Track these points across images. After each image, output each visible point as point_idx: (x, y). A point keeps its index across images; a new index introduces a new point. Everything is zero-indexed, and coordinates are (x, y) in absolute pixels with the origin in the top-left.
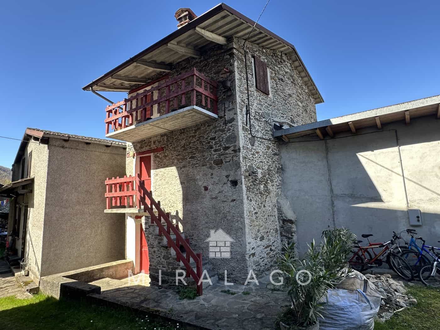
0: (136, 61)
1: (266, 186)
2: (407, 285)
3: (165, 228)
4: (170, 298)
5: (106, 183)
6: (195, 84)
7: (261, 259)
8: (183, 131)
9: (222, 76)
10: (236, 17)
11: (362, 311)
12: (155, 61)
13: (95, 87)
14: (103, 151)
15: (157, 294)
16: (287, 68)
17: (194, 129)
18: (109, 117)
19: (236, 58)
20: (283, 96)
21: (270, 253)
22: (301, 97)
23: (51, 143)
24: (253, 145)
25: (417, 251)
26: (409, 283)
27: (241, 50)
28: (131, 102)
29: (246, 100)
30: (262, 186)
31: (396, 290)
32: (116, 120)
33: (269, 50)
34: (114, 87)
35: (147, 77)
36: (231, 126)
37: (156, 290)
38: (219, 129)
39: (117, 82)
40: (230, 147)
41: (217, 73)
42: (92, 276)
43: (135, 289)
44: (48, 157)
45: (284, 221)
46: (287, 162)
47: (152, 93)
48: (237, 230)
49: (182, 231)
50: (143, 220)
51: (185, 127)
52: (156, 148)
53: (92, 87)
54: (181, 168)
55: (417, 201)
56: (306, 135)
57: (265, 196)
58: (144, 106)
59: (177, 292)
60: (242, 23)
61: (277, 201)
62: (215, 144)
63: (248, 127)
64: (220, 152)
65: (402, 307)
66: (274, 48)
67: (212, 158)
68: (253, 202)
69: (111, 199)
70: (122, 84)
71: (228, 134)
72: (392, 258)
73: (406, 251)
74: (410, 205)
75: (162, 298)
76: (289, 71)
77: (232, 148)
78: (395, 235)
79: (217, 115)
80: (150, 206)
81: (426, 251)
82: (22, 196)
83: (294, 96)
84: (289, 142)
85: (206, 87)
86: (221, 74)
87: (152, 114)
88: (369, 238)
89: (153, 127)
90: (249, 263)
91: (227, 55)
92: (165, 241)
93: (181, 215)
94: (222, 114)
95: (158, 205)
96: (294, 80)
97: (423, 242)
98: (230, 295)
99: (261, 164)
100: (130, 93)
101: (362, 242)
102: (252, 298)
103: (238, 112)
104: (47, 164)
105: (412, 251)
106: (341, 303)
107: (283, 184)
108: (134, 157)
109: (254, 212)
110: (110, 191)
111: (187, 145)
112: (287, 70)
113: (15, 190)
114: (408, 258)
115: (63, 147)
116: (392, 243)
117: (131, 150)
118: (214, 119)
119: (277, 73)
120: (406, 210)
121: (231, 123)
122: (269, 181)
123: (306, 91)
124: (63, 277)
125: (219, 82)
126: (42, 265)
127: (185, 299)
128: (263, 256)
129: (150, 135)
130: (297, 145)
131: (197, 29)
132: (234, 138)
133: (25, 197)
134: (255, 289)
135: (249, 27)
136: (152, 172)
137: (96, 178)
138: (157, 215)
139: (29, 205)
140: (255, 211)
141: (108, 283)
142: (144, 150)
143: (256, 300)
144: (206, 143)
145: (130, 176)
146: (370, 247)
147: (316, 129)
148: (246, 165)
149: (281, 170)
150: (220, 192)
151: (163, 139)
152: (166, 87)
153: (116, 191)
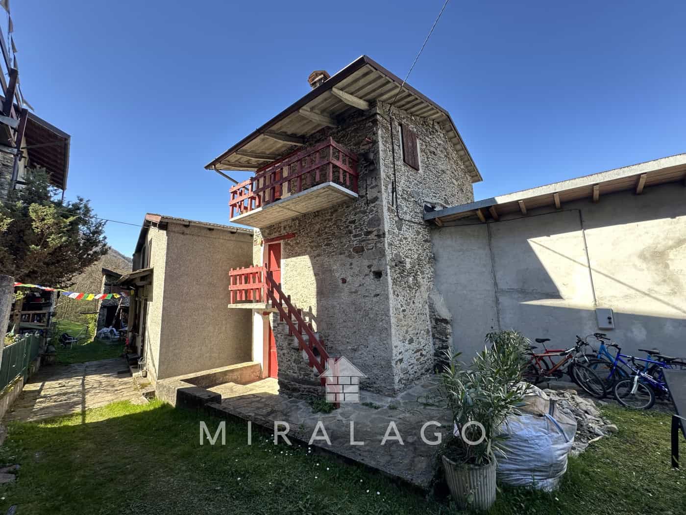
0: (263, 133)
1: (415, 278)
2: (598, 405)
3: (296, 326)
4: (302, 410)
5: (230, 275)
6: (331, 156)
7: (409, 365)
8: (317, 214)
9: (363, 147)
10: (381, 74)
11: (553, 444)
12: (286, 133)
13: (218, 165)
14: (228, 238)
15: (287, 405)
16: (439, 139)
17: (330, 211)
18: (233, 198)
19: (379, 125)
20: (435, 172)
21: (420, 358)
22: (456, 173)
23: (170, 228)
24: (400, 229)
25: (609, 361)
26: (600, 402)
27: (386, 116)
28: (258, 180)
29: (392, 176)
30: (411, 279)
31: (586, 412)
32: (241, 201)
33: (418, 118)
34: (239, 165)
35: (277, 153)
36: (374, 207)
37: (285, 399)
38: (360, 211)
39: (242, 159)
40: (373, 231)
41: (358, 144)
42: (213, 380)
43: (262, 398)
44: (166, 244)
45: (437, 320)
46: (441, 251)
47: (282, 169)
48: (381, 332)
49: (316, 331)
50: (271, 317)
51: (318, 209)
52: (286, 234)
53: (215, 166)
54: (315, 257)
55: (608, 299)
56: (464, 218)
57: (414, 291)
58: (272, 185)
59: (310, 403)
60: (388, 82)
61: (429, 296)
62: (355, 229)
63: (394, 208)
64: (360, 238)
65: (598, 435)
66: (425, 115)
67: (351, 245)
68: (400, 298)
69: (235, 292)
70: (248, 162)
71: (370, 216)
72: (575, 369)
73: (595, 360)
74: (599, 303)
75: (291, 411)
76: (442, 143)
77: (375, 233)
78: (580, 341)
79: (357, 193)
80: (278, 301)
81: (622, 361)
82: (142, 288)
83: (448, 172)
84: (443, 226)
85: (344, 161)
86: (363, 145)
87: (281, 194)
88: (546, 343)
89: (281, 209)
90: (395, 371)
91: (369, 122)
92: (296, 343)
93: (314, 312)
94: (363, 192)
95: (288, 300)
96: (448, 153)
97: (618, 350)
98: (373, 409)
99: (410, 252)
100: (257, 172)
101: (536, 348)
102: (400, 414)
103: (383, 190)
104: (165, 252)
105: (602, 361)
106: (524, 433)
107: (435, 276)
108: (261, 245)
109: (401, 310)
110: (235, 283)
111: (322, 230)
112: (440, 142)
113: (134, 282)
114: (597, 368)
115: (183, 233)
116: (577, 350)
117: (258, 237)
118: (354, 199)
119: (428, 144)
120: (593, 309)
121: (374, 202)
122: (419, 273)
123: (462, 167)
124: (181, 380)
125: (360, 154)
126: (159, 366)
127: (319, 413)
128: (412, 362)
129: (278, 220)
130: (453, 229)
131: (334, 89)
132: (377, 221)
133: (145, 288)
134: (403, 403)
135: (397, 87)
136: (283, 261)
137: (219, 269)
138: (286, 311)
139: (149, 298)
140: (403, 308)
141: (231, 389)
142: (273, 236)
143: (406, 417)
144: (345, 228)
145: (257, 266)
146: (547, 354)
147: (477, 210)
148: (392, 253)
149: (434, 259)
150: (360, 285)
151: (295, 224)
152: (297, 161)
153: (241, 283)
